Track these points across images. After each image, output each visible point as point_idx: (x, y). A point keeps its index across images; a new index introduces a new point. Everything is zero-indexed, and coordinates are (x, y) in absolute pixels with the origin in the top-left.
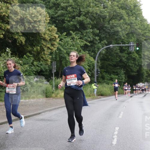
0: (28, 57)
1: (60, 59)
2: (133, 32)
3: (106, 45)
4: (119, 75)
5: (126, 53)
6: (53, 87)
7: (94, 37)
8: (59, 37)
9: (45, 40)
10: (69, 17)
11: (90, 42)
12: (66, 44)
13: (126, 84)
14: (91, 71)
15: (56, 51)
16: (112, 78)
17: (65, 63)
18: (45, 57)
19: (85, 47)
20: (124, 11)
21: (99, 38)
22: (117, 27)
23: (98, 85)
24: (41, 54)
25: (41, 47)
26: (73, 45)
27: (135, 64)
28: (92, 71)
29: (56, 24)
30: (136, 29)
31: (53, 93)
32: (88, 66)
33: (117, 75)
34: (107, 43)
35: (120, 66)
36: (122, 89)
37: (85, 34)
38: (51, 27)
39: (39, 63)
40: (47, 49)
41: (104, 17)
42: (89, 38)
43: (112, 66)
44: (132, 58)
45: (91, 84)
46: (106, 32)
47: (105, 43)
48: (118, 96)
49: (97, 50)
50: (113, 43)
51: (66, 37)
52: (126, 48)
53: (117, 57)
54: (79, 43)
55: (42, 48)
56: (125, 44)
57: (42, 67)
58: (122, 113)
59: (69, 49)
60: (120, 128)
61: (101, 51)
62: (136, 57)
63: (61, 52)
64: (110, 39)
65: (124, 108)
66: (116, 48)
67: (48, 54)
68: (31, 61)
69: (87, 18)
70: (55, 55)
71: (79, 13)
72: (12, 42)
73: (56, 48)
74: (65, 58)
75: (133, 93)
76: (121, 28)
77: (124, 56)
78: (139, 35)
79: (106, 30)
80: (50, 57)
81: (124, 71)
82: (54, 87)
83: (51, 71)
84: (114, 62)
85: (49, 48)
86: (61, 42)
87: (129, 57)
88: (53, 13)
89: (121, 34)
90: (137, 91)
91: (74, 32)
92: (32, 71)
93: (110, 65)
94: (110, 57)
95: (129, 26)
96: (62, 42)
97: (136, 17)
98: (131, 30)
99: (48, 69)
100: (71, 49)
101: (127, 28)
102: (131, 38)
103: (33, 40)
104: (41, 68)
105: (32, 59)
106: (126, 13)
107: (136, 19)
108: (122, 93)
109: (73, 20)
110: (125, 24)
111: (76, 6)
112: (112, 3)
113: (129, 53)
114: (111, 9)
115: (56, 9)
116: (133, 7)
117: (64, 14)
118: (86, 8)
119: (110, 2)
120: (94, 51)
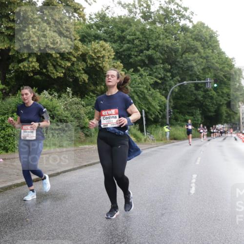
0: (91, 97)
2: (209, 66)
3: (179, 82)
4: (195, 116)
5: (202, 91)
7: (165, 74)
10: (137, 51)
11: (160, 79)
12: (134, 82)
13: (202, 125)
14: (162, 112)
19: (155, 85)
20: (199, 43)
21: (170, 74)
22: (191, 61)
23: (170, 128)
26: (142, 82)
27: (213, 103)
29: (121, 60)
30: (213, 63)
32: (160, 106)
33: (192, 116)
34: (180, 79)
38: (116, 63)
41: (176, 50)
42: (160, 74)
44: (209, 96)
46: (179, 67)
47: (177, 79)
49: (169, 87)
50: (187, 79)
51: (133, 73)
52: (202, 85)
53: (191, 95)
54: (149, 81)
56: (201, 81)
58: (199, 158)
59: (137, 87)
60: (198, 175)
61: (173, 90)
62: (214, 94)
64: (183, 75)
65: (202, 152)
66: (190, 85)
69: (157, 51)
71: (148, 47)
72: (73, 81)
76: (196, 62)
77: (199, 94)
78: (216, 69)
79: (179, 65)
81: (200, 110)
84: (189, 101)
87: (205, 95)
88: (118, 47)
89: (196, 69)
91: (142, 68)
93: (185, 104)
94: (183, 96)
97: (213, 50)
98: (208, 64)
100: (139, 87)
101: (202, 62)
102: (208, 74)
103: (96, 78)
106: (201, 46)
107: (213, 52)
108: (198, 136)
109: (141, 54)
110: (200, 58)
111: (144, 39)
112: (184, 34)
113: (206, 91)
114: (183, 41)
115: (122, 42)
116: (208, 38)
117: (131, 48)
118: (155, 40)
119: (182, 34)
120: (165, 89)
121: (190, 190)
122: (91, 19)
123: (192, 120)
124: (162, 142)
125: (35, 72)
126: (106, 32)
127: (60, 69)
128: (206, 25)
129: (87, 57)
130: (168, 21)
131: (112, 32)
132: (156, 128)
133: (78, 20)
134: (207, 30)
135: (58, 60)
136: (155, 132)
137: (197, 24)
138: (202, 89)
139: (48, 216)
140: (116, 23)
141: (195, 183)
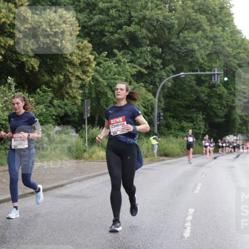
0: (44, 92)
1: (97, 96)
2: (218, 51)
3: (174, 73)
4: (195, 123)
5: (207, 87)
6: (85, 142)
7: (154, 60)
8: (95, 59)
9: (72, 63)
11: (147, 68)
12: (108, 71)
13: (207, 136)
15: (90, 83)
16: (184, 128)
17: (106, 102)
18: (73, 93)
19: (139, 77)
20: (203, 17)
21: (161, 61)
22: (192, 42)
23: (160, 139)
24: (66, 88)
25: (65, 75)
26: (119, 72)
27: (222, 105)
28: (149, 116)
29: (90, 38)
30: (223, 47)
31: (85, 151)
32: (144, 107)
33: (192, 122)
34: (174, 69)
36: (201, 145)
37: (138, 55)
38: (82, 43)
39: (62, 102)
40: (76, 79)
41: (171, 26)
42: (146, 60)
43: (184, 107)
44: (216, 94)
45: (149, 137)
46: (174, 51)
47: (171, 69)
48: (193, 157)
49: (159, 80)
50: (185, 69)
51: (106, 59)
52: (207, 79)
53: (191, 93)
54: (129, 70)
55: (67, 77)
56: (205, 72)
57: (66, 108)
58: (200, 184)
59: (112, 79)
60: (196, 210)
61: (165, 83)
62: (223, 92)
63: (99, 84)
64: (180, 63)
65: (203, 176)
66: (190, 78)
67: (77, 88)
68: (49, 99)
69: (142, 27)
70: (89, 90)
71: (129, 20)
72: (16, 67)
73: (91, 78)
74: (105, 94)
76: (198, 45)
77: (203, 91)
78: (227, 56)
79: (174, 49)
80: (81, 92)
81: (203, 115)
82: (87, 142)
83: (82, 114)
84: (187, 101)
85: (78, 77)
86: (98, 67)
87: (211, 92)
88: (86, 20)
89: (198, 54)
90: (224, 148)
91: (120, 52)
92: (50, 115)
94: (179, 93)
95: (212, 42)
96: (100, 67)
97: (223, 27)
98: (216, 48)
99: (77, 113)
100: (115, 79)
101: (208, 45)
102: (216, 62)
103: (52, 65)
104: (66, 111)
105: (51, 95)
106: (206, 20)
107: (223, 30)
109: (119, 31)
110: (204, 38)
111: (124, 8)
113: (212, 86)
114: (181, 14)
115: (91, 12)
116: (218, 10)
117: (104, 22)
118: (141, 11)
119: (180, 2)
120: (153, 83)
138: (206, 84)
141: (191, 221)
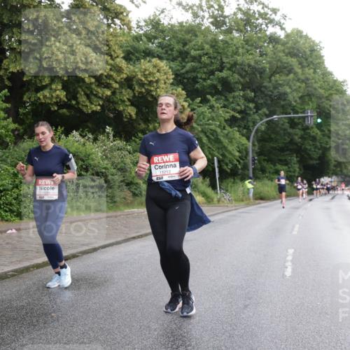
2: (310, 93)
3: (267, 116)
4: (290, 166)
5: (300, 129)
7: (247, 104)
8: (189, 106)
10: (205, 73)
11: (240, 112)
12: (202, 117)
13: (299, 179)
14: (243, 160)
19: (232, 121)
20: (294, 60)
21: (254, 105)
22: (284, 86)
23: (255, 183)
26: (213, 117)
27: (316, 147)
29: (183, 85)
30: (315, 89)
32: (239, 151)
33: (286, 165)
34: (267, 112)
35: (291, 150)
37: (231, 100)
38: (176, 90)
41: (262, 70)
42: (238, 105)
43: (278, 150)
44: (310, 136)
46: (266, 95)
47: (264, 112)
49: (252, 124)
50: (278, 113)
51: (200, 105)
52: (300, 121)
53: (284, 136)
54: (223, 115)
56: (298, 114)
58: (297, 226)
59: (206, 124)
60: (295, 250)
61: (258, 127)
62: (317, 134)
64: (273, 106)
65: (300, 217)
66: (283, 120)
69: (234, 72)
71: (221, 66)
72: (114, 117)
75: (313, 194)
76: (290, 87)
77: (296, 133)
78: (320, 98)
79: (266, 92)
81: (297, 157)
84: (280, 143)
87: (304, 134)
88: (178, 67)
89: (290, 97)
90: (318, 190)
91: (213, 97)
93: (275, 148)
94: (273, 136)
95: (304, 84)
96: (195, 113)
97: (315, 69)
98: (308, 90)
100: (209, 124)
101: (300, 87)
102: (308, 104)
103: (148, 113)
106: (297, 63)
107: (315, 72)
108: (294, 194)
109: (211, 77)
110: (296, 81)
111: (215, 54)
112: (273, 47)
113: (306, 129)
114: (272, 58)
115: (183, 60)
116: (308, 53)
117: (196, 69)
118: (232, 57)
119: (271, 46)
120: (246, 127)
121: (284, 271)
122: (138, 27)
123: (286, 172)
124: (243, 203)
125: (61, 105)
126: (160, 45)
127: (95, 99)
128: (304, 34)
129: (134, 83)
130: (249, 29)
131: (170, 45)
132: (234, 183)
133: (121, 28)
134: (306, 40)
135: (93, 86)
136: (233, 189)
137: (292, 32)
138: (300, 126)
139: (82, 310)
140: (175, 32)
141: (292, 261)
